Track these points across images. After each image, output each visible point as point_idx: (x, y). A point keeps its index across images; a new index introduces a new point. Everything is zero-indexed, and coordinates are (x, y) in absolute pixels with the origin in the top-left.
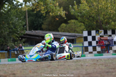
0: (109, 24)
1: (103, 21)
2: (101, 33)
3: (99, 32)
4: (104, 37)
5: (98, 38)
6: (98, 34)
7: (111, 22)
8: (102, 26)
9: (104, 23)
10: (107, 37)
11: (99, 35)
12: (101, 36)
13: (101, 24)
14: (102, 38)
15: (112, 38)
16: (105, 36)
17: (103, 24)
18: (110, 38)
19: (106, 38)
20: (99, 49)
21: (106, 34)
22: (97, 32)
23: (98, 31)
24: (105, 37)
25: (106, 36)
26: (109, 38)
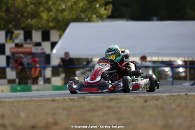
0: (35, 17)
1: (21, 10)
2: (17, 37)
3: (14, 35)
4: (25, 46)
5: (11, 48)
6: (11, 39)
7: (42, 11)
8: (19, 20)
9: (25, 14)
10: (31, 48)
11: (13, 42)
12: (17, 45)
13: (19, 16)
14: (20, 50)
15: (43, 49)
16: (27, 43)
17: (23, 16)
18: (38, 49)
19: (29, 50)
20: (11, 74)
21: (29, 41)
22: (9, 34)
23: (12, 33)
24: (27, 48)
25: (29, 44)
26: (35, 50)
